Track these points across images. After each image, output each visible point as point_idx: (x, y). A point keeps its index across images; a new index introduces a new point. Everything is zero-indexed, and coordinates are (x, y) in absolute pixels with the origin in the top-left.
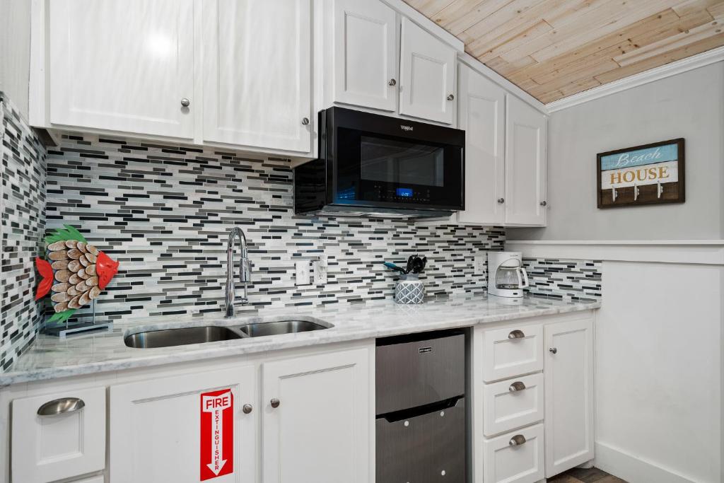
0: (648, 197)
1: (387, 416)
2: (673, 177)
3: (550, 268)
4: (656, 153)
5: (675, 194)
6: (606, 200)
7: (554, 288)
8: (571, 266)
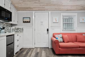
0: (27, 22)
1: (7, 45)
2: (29, 20)
3: (18, 29)
4: (28, 18)
5: (29, 22)
6: (24, 22)
7: (18, 31)
8: (20, 28)
